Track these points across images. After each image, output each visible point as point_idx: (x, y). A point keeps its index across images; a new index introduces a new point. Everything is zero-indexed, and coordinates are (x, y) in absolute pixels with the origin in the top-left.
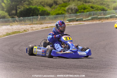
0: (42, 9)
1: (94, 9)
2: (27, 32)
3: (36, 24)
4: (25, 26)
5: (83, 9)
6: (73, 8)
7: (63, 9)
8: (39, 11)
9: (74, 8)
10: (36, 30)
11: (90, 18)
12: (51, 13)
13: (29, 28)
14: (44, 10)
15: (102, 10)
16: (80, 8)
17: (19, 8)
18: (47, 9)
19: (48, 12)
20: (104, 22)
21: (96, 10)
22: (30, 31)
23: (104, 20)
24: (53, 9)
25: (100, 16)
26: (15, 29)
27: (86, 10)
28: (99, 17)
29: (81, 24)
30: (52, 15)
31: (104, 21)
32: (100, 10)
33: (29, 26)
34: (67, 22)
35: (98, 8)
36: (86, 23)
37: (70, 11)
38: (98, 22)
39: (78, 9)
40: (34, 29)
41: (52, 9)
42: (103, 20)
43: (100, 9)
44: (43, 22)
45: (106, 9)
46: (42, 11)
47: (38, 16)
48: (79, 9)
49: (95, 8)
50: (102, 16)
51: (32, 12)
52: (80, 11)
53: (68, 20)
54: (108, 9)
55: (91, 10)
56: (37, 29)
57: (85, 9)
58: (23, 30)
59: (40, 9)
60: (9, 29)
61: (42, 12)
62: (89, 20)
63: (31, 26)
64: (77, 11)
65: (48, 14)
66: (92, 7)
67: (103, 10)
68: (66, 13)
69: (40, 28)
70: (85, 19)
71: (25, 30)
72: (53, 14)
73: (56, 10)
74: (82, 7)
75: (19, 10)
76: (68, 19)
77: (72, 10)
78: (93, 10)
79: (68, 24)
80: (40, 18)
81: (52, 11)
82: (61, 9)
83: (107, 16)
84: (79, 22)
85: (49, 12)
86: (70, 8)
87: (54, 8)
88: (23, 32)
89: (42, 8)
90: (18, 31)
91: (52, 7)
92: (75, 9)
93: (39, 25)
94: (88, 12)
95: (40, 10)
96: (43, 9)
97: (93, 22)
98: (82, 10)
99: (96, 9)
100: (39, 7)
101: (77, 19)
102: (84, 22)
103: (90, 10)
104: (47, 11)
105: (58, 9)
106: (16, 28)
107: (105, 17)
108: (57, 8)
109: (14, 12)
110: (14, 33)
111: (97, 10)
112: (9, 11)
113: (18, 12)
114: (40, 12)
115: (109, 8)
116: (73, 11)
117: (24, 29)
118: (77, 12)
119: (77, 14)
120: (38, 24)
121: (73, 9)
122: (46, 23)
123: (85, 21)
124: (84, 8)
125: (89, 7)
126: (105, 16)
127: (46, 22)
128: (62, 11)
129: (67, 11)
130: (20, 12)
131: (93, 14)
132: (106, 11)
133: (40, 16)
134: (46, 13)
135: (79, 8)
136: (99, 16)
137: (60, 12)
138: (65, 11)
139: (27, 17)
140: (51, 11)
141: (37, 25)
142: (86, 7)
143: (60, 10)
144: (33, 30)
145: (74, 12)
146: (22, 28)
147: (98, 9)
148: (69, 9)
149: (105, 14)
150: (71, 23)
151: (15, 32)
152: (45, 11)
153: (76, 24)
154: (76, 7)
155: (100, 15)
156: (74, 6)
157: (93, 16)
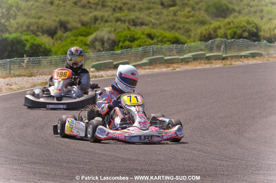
0: (32, 41)
1: (155, 40)
3: (19, 76)
5: (130, 41)
6: (106, 37)
7: (82, 41)
8: (24, 46)
9: (109, 39)
10: (18, 89)
11: (145, 61)
12: (53, 49)
13: (2, 84)
14: (35, 42)
15: (173, 43)
16: (122, 39)
18: (45, 40)
19: (45, 49)
20: (178, 69)
21: (158, 41)
22: (5, 93)
24: (59, 42)
25: (170, 56)
27: (136, 43)
28: (166, 58)
30: (56, 54)
31: (178, 67)
32: (168, 43)
33: (1, 80)
34: (92, 69)
35: (165, 37)
37: (98, 45)
38: (164, 70)
39: (117, 40)
40: (14, 87)
42: (175, 65)
43: (169, 41)
44: (35, 71)
45: (183, 41)
46: (33, 45)
47: (23, 57)
48: (119, 41)
49: (158, 37)
50: (174, 55)
52: (121, 44)
53: (93, 67)
54: (188, 41)
55: (147, 43)
56: (22, 88)
57: (133, 39)
59: (27, 40)
61: (31, 47)
62: (145, 64)
63: (7, 80)
64: (114, 45)
65: (47, 53)
66: (150, 36)
67: (176, 41)
68: (89, 50)
69: (27, 86)
70: (134, 64)
72: (59, 53)
73: (64, 43)
74: (127, 37)
76: (94, 63)
77: (103, 42)
78: (153, 42)
79: (94, 74)
80: (28, 62)
81: (56, 45)
82: (76, 40)
83: (185, 56)
85: (48, 47)
86: (98, 38)
87: (60, 39)
89: (31, 38)
91: (55, 37)
92: (110, 42)
93: (26, 78)
94: (140, 46)
96: (35, 40)
97: (152, 70)
98: (127, 43)
99: (159, 39)
100: (24, 37)
101: (115, 63)
103: (145, 42)
104: (43, 46)
105: (69, 40)
107: (181, 57)
108: (66, 38)
111: (162, 42)
114: (26, 49)
115: (190, 37)
116: (106, 45)
118: (116, 47)
119: (116, 52)
120: (24, 76)
121: (105, 40)
122: (42, 74)
124: (131, 37)
125: (143, 36)
126: (181, 55)
127: (41, 70)
129: (92, 45)
131: (153, 51)
132: (183, 43)
133: (27, 56)
134: (42, 50)
135: (120, 37)
136: (166, 56)
138: (86, 45)
140: (54, 45)
141: (20, 78)
142: (136, 36)
143: (76, 42)
144: (11, 89)
145: (108, 47)
147: (165, 39)
148: (95, 40)
149: (180, 52)
150: (102, 73)
152: (39, 46)
153: (114, 75)
154: (113, 36)
155: (168, 53)
156: (108, 34)
157: (153, 56)
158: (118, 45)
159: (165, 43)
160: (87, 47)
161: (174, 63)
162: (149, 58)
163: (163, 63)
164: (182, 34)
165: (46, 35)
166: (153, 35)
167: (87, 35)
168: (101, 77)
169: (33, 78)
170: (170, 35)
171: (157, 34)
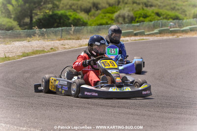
0: (73, 16)
1: (162, 17)
2: (55, 51)
3: (70, 39)
4: (52, 42)
5: (143, 17)
6: (127, 14)
7: (109, 17)
8: (69, 19)
9: (128, 16)
10: (70, 48)
11: (156, 31)
12: (89, 22)
13: (58, 45)
14: (77, 17)
16: (138, 16)
17: (37, 15)
18: (83, 16)
19: (83, 22)
20: (180, 37)
21: (164, 18)
22: (60, 50)
23: (181, 34)
24: (93, 17)
26: (35, 46)
27: (148, 19)
28: (171, 29)
29: (143, 39)
30: (91, 25)
33: (57, 41)
35: (168, 15)
36: (151, 38)
37: (121, 20)
38: (171, 37)
39: (134, 16)
40: (67, 46)
41: (91, 16)
42: (178, 34)
43: (171, 18)
44: (80, 36)
45: (181, 18)
46: (75, 19)
48: (136, 17)
49: (163, 15)
50: (176, 27)
51: (58, 21)
52: (137, 19)
55: (156, 19)
56: (72, 47)
57: (145, 16)
58: (49, 48)
59: (70, 16)
60: (26, 47)
61: (73, 20)
62: (156, 33)
63: (62, 42)
64: (132, 20)
65: (85, 24)
66: (158, 14)
67: (177, 18)
68: (114, 23)
69: (76, 46)
70: (148, 33)
71: (52, 49)
72: (93, 24)
73: (96, 18)
74: (141, 14)
75: (36, 17)
77: (124, 18)
78: (159, 18)
80: (74, 30)
81: (91, 19)
82: (105, 16)
83: (184, 28)
84: (140, 36)
85: (85, 21)
86: (121, 14)
87: (94, 15)
88: (50, 52)
89: (74, 14)
90: (41, 49)
91: (90, 14)
92: (130, 18)
93: (74, 41)
94: (151, 21)
95: (71, 18)
96: (76, 15)
97: (162, 37)
98: (141, 19)
99: (164, 16)
100: (69, 13)
101: (135, 32)
102: (147, 37)
103: (154, 18)
105: (100, 16)
106: (37, 46)
107: (182, 29)
108: (98, 14)
109: (27, 20)
110: (34, 53)
111: (166, 18)
112: (19, 19)
113: (34, 20)
115: (186, 15)
116: (126, 20)
117: (51, 47)
118: (133, 22)
119: (133, 24)
120: (73, 39)
121: (126, 16)
122: (86, 39)
123: (148, 35)
124: (144, 15)
125: (153, 14)
127: (84, 37)
128: (107, 21)
129: (116, 20)
130: (36, 21)
131: (162, 25)
132: (183, 19)
133: (74, 26)
134: (81, 23)
135: (137, 14)
137: (104, 21)
138: (112, 20)
139: (53, 29)
140: (89, 20)
141: (71, 41)
142: (148, 14)
143: (105, 18)
144: (65, 48)
145: (128, 22)
146: (48, 46)
147: (169, 17)
148: (119, 16)
149: (180, 26)
150: (127, 38)
151: (37, 51)
152: (79, 20)
153: (135, 40)
154: (131, 14)
156: (128, 12)
157: (162, 27)
158: (135, 20)
159: (168, 19)
160: (113, 21)
161: (177, 33)
162: (158, 29)
163: (169, 33)
164: (181, 14)
165: (83, 13)
166: (160, 13)
167: (113, 12)
168: (127, 41)
169: (80, 40)
170: (172, 13)
171: (163, 13)
